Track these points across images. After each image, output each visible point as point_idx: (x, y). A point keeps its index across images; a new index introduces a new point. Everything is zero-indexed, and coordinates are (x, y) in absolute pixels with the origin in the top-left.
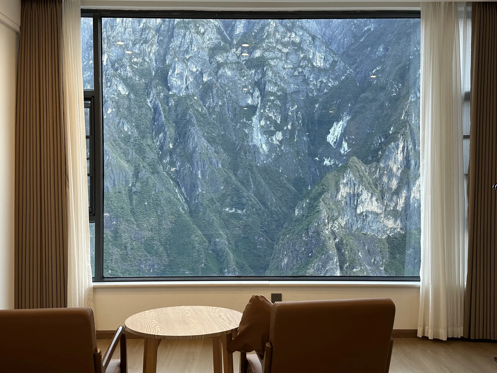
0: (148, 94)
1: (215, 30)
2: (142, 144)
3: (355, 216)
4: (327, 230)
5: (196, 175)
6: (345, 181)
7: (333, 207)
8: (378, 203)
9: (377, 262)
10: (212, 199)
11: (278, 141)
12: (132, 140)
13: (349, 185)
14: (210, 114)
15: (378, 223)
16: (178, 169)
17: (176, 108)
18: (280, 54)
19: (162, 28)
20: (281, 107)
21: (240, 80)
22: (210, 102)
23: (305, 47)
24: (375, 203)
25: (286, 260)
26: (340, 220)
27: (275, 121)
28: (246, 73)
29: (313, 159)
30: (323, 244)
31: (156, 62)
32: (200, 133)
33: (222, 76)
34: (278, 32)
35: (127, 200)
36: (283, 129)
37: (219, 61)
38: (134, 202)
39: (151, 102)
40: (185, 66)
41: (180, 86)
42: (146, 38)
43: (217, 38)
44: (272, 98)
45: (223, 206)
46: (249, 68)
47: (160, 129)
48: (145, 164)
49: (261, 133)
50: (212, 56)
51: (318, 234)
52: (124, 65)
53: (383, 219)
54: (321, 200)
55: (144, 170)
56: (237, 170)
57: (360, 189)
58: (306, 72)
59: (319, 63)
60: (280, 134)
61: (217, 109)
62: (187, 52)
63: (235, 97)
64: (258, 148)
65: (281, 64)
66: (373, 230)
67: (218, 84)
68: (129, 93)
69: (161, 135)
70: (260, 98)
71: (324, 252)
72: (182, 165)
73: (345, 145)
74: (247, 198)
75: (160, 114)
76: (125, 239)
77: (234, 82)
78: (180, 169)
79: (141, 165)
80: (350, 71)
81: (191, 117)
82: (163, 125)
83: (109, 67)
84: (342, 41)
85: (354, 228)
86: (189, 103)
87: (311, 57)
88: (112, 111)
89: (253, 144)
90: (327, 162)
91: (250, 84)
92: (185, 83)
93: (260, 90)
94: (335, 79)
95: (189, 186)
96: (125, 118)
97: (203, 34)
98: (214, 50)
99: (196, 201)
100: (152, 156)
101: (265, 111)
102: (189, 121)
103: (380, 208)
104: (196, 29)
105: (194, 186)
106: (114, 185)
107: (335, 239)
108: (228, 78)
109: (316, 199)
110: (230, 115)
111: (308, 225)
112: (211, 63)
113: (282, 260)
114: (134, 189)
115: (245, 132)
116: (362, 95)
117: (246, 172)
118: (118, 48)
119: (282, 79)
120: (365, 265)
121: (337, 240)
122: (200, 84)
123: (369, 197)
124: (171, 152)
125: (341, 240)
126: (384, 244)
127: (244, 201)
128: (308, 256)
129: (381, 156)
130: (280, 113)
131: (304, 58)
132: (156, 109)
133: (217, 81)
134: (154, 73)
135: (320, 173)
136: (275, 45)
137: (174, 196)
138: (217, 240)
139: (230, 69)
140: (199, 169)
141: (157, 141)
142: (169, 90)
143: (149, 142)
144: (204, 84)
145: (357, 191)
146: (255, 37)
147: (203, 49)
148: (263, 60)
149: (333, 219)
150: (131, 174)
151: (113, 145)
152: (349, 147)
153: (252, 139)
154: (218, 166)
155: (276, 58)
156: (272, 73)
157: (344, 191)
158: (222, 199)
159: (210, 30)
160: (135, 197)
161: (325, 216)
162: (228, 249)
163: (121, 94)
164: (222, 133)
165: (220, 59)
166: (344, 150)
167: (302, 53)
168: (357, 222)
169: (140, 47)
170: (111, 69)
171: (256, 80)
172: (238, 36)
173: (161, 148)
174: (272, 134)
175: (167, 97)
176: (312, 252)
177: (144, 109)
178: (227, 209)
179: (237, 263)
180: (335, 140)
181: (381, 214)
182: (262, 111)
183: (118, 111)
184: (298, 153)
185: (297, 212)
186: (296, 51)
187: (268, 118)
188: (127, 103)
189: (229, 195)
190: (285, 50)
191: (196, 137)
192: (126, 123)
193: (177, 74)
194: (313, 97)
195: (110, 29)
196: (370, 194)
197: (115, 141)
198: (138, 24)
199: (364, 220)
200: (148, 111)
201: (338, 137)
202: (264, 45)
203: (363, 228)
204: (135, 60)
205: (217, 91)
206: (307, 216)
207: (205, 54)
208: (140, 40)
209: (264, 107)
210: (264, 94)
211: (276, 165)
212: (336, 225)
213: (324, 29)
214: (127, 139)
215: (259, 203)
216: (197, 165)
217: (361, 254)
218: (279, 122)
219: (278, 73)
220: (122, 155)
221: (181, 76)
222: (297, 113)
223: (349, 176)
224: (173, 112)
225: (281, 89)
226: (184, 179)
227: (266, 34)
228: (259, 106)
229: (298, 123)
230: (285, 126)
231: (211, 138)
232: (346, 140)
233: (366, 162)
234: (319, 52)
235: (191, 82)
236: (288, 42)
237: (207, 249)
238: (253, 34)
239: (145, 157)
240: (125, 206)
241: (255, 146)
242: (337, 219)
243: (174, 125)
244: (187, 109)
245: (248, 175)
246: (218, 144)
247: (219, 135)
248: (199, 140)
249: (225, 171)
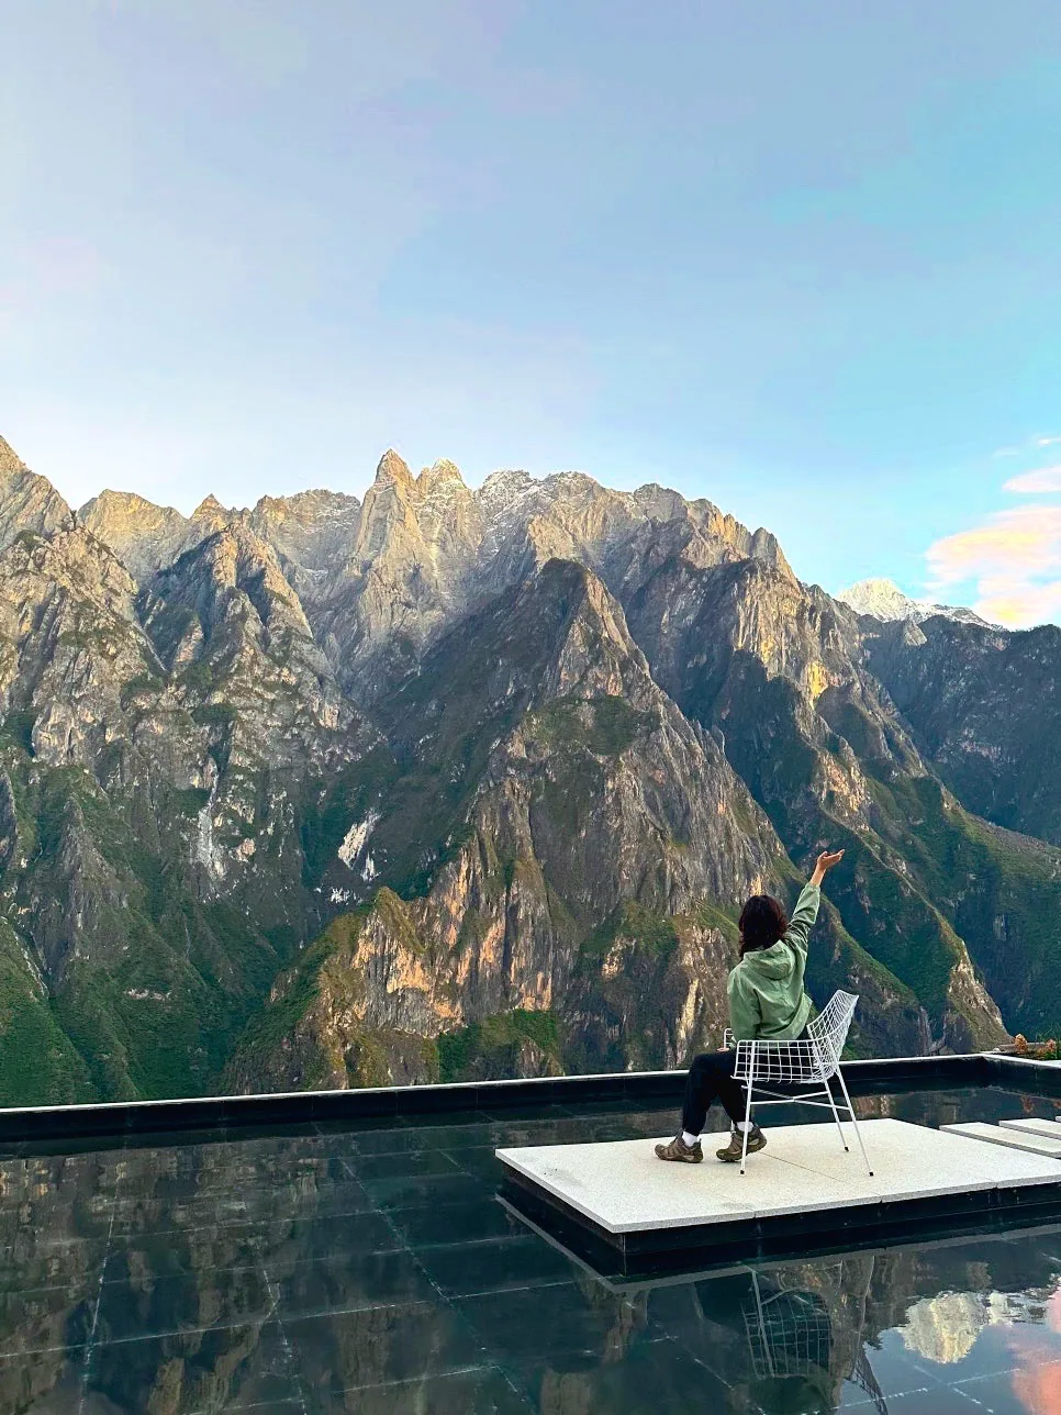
1: (138, 651)
3: (384, 998)
5: (73, 922)
6: (367, 932)
8: (425, 972)
10: (102, 970)
11: (247, 855)
14: (113, 803)
16: (34, 910)
17: (43, 789)
18: (259, 702)
20: (255, 794)
21: (180, 742)
22: (115, 780)
23: (305, 693)
27: (244, 820)
28: (193, 731)
29: (311, 891)
30: (322, 1057)
31: (11, 700)
32: (89, 839)
33: (144, 732)
34: (259, 665)
36: (257, 835)
37: (141, 707)
40: (70, 712)
41: (55, 748)
43: (139, 667)
44: (240, 777)
45: (125, 981)
46: (199, 722)
47: (4, 828)
49: (214, 841)
50: (127, 698)
51: (313, 1036)
53: (432, 1002)
54: (322, 970)
56: (161, 912)
58: (306, 735)
59: (329, 721)
60: (252, 843)
61: (129, 794)
62: (78, 685)
63: (167, 773)
64: (206, 869)
65: (260, 719)
66: (414, 1025)
67: (135, 749)
69: (4, 843)
70: (217, 777)
71: (322, 1073)
72: (44, 902)
73: (370, 864)
74: (179, 970)
75: (8, 800)
77: (168, 746)
78: (38, 911)
80: (382, 737)
81: (73, 807)
84: (369, 688)
86: (72, 781)
87: (315, 710)
89: (196, 861)
90: (336, 896)
91: (199, 750)
92: (67, 743)
93: (217, 761)
94: (356, 749)
95: (54, 944)
98: (134, 687)
99: (67, 975)
101: (224, 801)
102: (68, 817)
104: (99, 648)
105: (65, 946)
107: (344, 1044)
108: (156, 737)
109: (312, 968)
110: (154, 805)
111: (294, 1020)
112: (124, 710)
115: (181, 838)
116: (402, 779)
117: (178, 915)
119: (261, 744)
122: (97, 745)
124: (22, 877)
127: (170, 973)
130: (254, 805)
131: (303, 712)
133: (134, 741)
134: (3, 721)
135: (322, 914)
136: (250, 686)
137: (19, 965)
138: (106, 1059)
139: (161, 722)
140: (79, 909)
142: (33, 755)
144: (107, 746)
145: (389, 951)
146: (214, 669)
147: (110, 682)
148: (227, 710)
153: (194, 852)
154: (121, 905)
155: (252, 708)
156: (243, 734)
157: (364, 951)
158: (123, 974)
159: (127, 651)
161: (328, 1001)
162: (127, 1077)
164: (135, 839)
165: (143, 703)
166: (368, 874)
167: (300, 703)
168: (387, 1009)
171: (211, 743)
172: (181, 665)
173: (2, 867)
174: (235, 842)
175: (26, 769)
176: (299, 1075)
178: (133, 992)
180: (353, 856)
182: (219, 800)
184: (284, 878)
185: (274, 995)
186: (289, 698)
187: (230, 814)
189: (138, 963)
190: (270, 696)
191: (79, 845)
193: (53, 726)
194: (317, 778)
196: (410, 957)
201: (359, 850)
202: (230, 685)
205: (132, 760)
206: (294, 1002)
207: (114, 695)
209: (222, 791)
210: (224, 770)
211: (239, 903)
212: (348, 1018)
213: (340, 666)
215: (201, 978)
216: (77, 901)
217: (393, 1073)
218: (250, 821)
219: (255, 734)
221: (60, 730)
222: (286, 806)
224: (36, 798)
225: (259, 762)
226: (45, 933)
227: (236, 666)
228: (213, 790)
229: (288, 823)
230: (262, 828)
231: (110, 848)
232: (372, 857)
233: (406, 897)
234: (330, 703)
235: (79, 741)
236: (276, 683)
237: (81, 1078)
238: (211, 664)
241: (199, 866)
243: (35, 822)
244: (67, 792)
245: (182, 923)
246: (124, 861)
247: (128, 844)
248: (85, 852)
249: (134, 915)
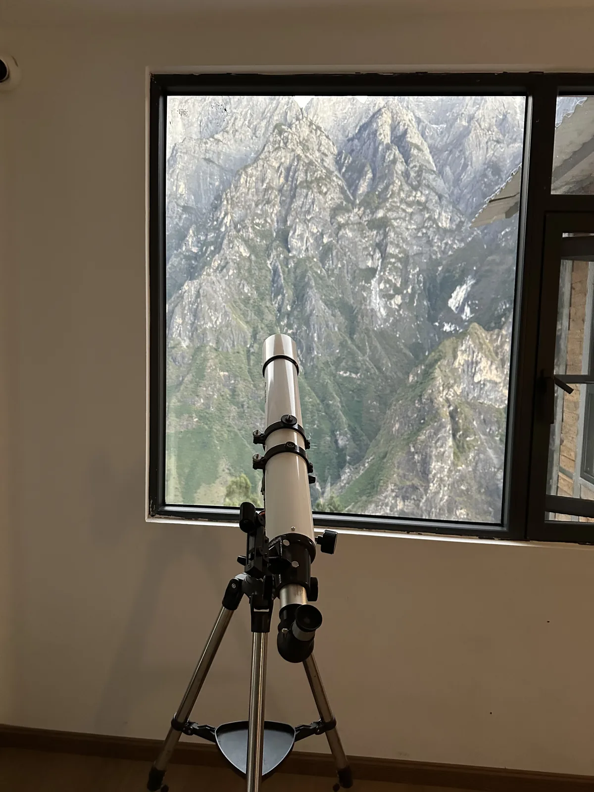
0: (269, 256)
1: (338, 189)
2: (260, 305)
3: (472, 384)
4: (441, 397)
5: (313, 337)
6: (463, 348)
7: (450, 374)
8: (497, 372)
9: (493, 432)
10: (327, 362)
11: (397, 305)
12: (251, 301)
13: (468, 353)
14: (329, 276)
15: (496, 393)
16: (295, 331)
17: (295, 270)
18: (404, 214)
19: (285, 188)
20: (401, 270)
21: (361, 241)
22: (329, 264)
23: (431, 207)
24: (494, 372)
25: (397, 426)
26: (455, 388)
27: (395, 285)
28: (367, 234)
29: (432, 324)
30: (437, 412)
31: (278, 222)
32: (318, 296)
33: (343, 236)
34: (403, 191)
35: (245, 361)
36: (402, 293)
37: (341, 222)
38: (252, 362)
39: (271, 264)
40: (305, 227)
41: (300, 247)
42: (269, 199)
43: (339, 198)
44: (393, 260)
45: (337, 369)
46: (371, 229)
47: (279, 291)
48: (263, 326)
49: (379, 297)
50: (333, 217)
51: (432, 402)
52: (246, 226)
53: (501, 388)
54: (437, 367)
55: (262, 332)
56: (354, 334)
57: (480, 357)
58: (430, 233)
59: (445, 223)
60: (400, 297)
61: (336, 272)
62: (308, 212)
63: (355, 259)
64: (376, 312)
65: (404, 225)
66: (490, 400)
67: (338, 246)
68: (250, 255)
69: (279, 297)
70: (380, 261)
71: (437, 420)
72: (299, 328)
73: (467, 310)
74: (362, 362)
75: (279, 276)
76: (242, 398)
77: (355, 244)
78: (297, 331)
79: (260, 327)
80: (477, 232)
81: (309, 279)
82: (282, 287)
83: (232, 228)
84: (471, 200)
85: (471, 397)
86: (308, 265)
87: (436, 217)
88: (234, 272)
89: (371, 308)
90: (447, 328)
91: (371, 245)
92: (305, 245)
93: (381, 252)
94: (460, 241)
96: (246, 280)
97: (326, 193)
98: (337, 210)
99: (312, 364)
100: (270, 317)
101: (384, 274)
102: (307, 284)
103: (500, 378)
104: (318, 189)
106: (234, 345)
107: (449, 407)
108: (348, 239)
109: (432, 365)
110: (348, 278)
111: (422, 392)
112: (332, 224)
113: (393, 425)
114: (252, 350)
115: (363, 295)
116: (490, 258)
117: (362, 336)
118: (241, 209)
119: (405, 240)
120: (479, 435)
121: (451, 408)
122: (320, 246)
123: (488, 366)
124: (289, 315)
125: (456, 409)
126: (501, 414)
127: (359, 365)
128: (420, 423)
129: (504, 323)
130: (401, 276)
131: (429, 218)
132: (275, 271)
133: (338, 242)
134: (275, 234)
135: (439, 338)
136: (399, 204)
138: (331, 402)
139: (351, 230)
140: (315, 331)
141: (276, 303)
142: (289, 251)
143: (268, 304)
144: (324, 246)
145: (476, 359)
146: (379, 197)
147: (324, 209)
148: (386, 220)
149: (448, 387)
150: (249, 335)
151: (233, 306)
152: (471, 312)
153: (370, 302)
154: (334, 329)
155: (400, 218)
156: (395, 234)
157: (461, 358)
158: (338, 361)
159: (332, 189)
160: (252, 357)
161: (440, 383)
162: (340, 412)
163: (242, 255)
164: (340, 296)
165: (341, 220)
166: (466, 315)
167: (427, 213)
168: (474, 390)
169: (262, 208)
170: (234, 230)
171: (377, 241)
172: (361, 195)
173: (279, 310)
174: (391, 297)
175: (287, 259)
176: (424, 419)
177: (264, 271)
178: (341, 373)
179: (349, 426)
180: (457, 305)
181: (500, 383)
182: (382, 274)
183: (239, 272)
184: (417, 317)
185: (411, 378)
186: (421, 210)
187: (388, 281)
188: (247, 264)
189: (344, 359)
190: (410, 210)
191: (313, 300)
192: (246, 284)
193: (298, 235)
194: (437, 259)
195: (234, 190)
196: (489, 363)
197: (235, 302)
198: (261, 184)
199: (481, 389)
200: (268, 273)
201: (461, 301)
202: (388, 205)
203: (479, 397)
204: (257, 221)
205: (337, 253)
206: (421, 383)
207: (326, 215)
208: (263, 201)
209: (383, 269)
210: (384, 256)
211: (394, 331)
212: (451, 393)
213: (452, 188)
214: (246, 301)
215: (375, 368)
216: (314, 328)
217: (477, 423)
218: (398, 285)
219: (401, 234)
220: (242, 316)
221: (301, 237)
222: (418, 276)
223: (468, 342)
224: (292, 274)
225: (404, 251)
227: (390, 193)
228: (379, 268)
229: (419, 286)
230: (405, 289)
231: (328, 301)
232: (469, 305)
233: (488, 329)
234: (445, 212)
235: (311, 244)
236: (413, 202)
238: (377, 193)
239: (263, 319)
240: (243, 366)
241: (372, 310)
242: (452, 386)
243: (293, 287)
244: (306, 271)
245: (364, 339)
246: (335, 307)
247: (336, 298)
248: (316, 303)
249: (341, 335)
